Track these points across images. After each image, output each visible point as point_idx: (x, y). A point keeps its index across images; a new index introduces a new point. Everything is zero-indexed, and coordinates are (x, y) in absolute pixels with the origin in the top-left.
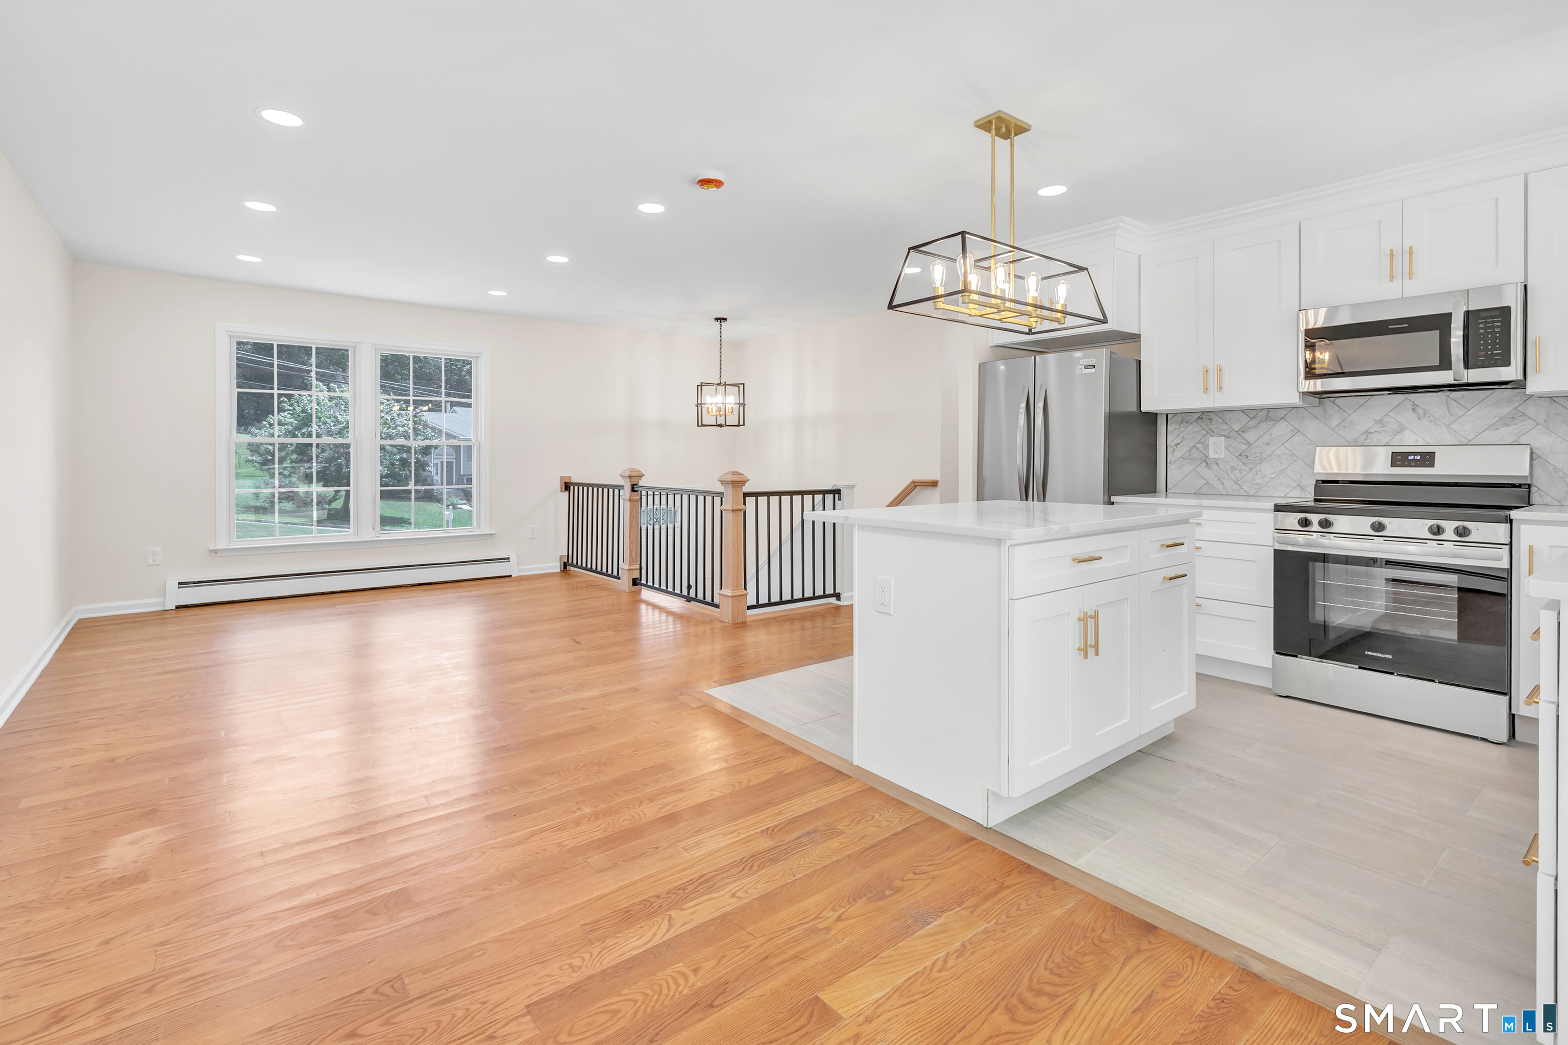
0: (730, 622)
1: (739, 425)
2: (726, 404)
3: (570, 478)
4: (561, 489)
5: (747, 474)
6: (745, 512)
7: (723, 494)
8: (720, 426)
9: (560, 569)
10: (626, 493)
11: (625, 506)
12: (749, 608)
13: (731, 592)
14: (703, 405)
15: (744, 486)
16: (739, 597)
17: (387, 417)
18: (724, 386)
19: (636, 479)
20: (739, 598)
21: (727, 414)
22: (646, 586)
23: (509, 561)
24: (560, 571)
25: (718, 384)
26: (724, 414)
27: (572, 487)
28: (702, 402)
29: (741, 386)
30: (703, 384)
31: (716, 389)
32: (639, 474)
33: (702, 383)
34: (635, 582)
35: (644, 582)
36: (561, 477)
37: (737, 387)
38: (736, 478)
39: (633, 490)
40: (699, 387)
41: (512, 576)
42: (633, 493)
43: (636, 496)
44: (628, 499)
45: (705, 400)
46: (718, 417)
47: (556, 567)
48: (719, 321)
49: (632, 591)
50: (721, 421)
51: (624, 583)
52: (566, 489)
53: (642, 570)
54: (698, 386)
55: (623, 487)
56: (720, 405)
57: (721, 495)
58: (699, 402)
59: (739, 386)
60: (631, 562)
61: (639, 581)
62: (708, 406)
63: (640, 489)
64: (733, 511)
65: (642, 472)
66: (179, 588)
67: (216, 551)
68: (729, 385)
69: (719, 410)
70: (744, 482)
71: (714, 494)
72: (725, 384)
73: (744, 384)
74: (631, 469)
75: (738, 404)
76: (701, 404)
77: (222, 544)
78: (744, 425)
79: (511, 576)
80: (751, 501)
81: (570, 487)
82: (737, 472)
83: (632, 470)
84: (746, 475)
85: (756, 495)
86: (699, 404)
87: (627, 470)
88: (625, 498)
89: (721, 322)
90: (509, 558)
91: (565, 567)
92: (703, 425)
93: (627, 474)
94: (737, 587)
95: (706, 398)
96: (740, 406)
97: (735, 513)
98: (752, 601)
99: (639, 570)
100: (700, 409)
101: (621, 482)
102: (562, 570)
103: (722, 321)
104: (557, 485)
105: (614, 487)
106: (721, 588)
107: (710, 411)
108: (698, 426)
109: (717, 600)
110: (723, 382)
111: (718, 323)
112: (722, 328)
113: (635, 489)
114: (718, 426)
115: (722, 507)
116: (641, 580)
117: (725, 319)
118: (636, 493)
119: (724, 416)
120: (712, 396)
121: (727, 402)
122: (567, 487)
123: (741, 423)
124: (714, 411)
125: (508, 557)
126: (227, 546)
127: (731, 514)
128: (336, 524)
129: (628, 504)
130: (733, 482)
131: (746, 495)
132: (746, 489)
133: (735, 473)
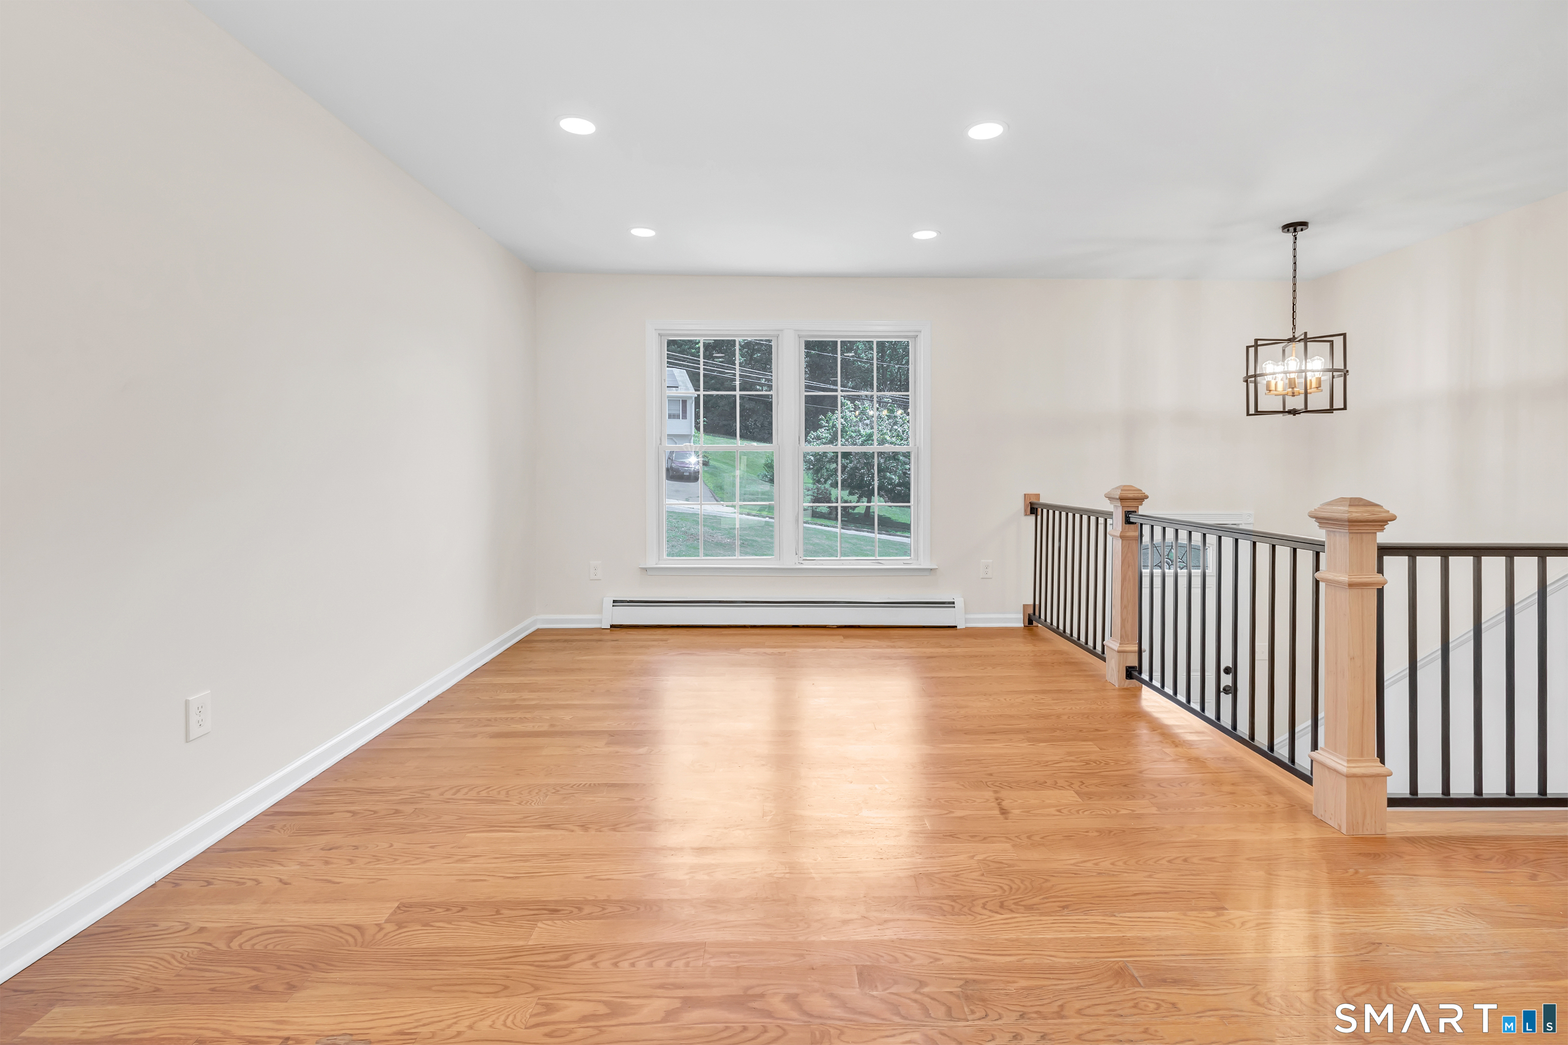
0: (1344, 830)
1: (1331, 410)
2: (1305, 371)
3: (1038, 496)
4: (1025, 511)
5: (1389, 506)
6: (1380, 592)
7: (1322, 545)
8: (1294, 412)
9: (1024, 623)
10: (1116, 524)
11: (1115, 546)
12: (1393, 802)
13: (1346, 764)
14: (1259, 379)
15: (1382, 530)
16: (1367, 780)
17: (899, 429)
18: (1302, 344)
19: (1134, 504)
20: (1369, 781)
21: (1309, 391)
22: (1149, 684)
23: (954, 607)
24: (1022, 625)
25: (1290, 340)
26: (1303, 391)
27: (1040, 510)
28: (1258, 372)
29: (1338, 341)
30: (1259, 343)
31: (1284, 351)
32: (1136, 495)
33: (1256, 340)
34: (1132, 673)
35: (1145, 676)
36: (1025, 495)
37: (1328, 344)
38: (1358, 513)
39: (1128, 521)
40: (1252, 350)
41: (958, 628)
42: (1128, 526)
43: (1133, 532)
44: (1119, 535)
45: (1262, 368)
46: (1287, 398)
47: (1017, 621)
48: (1291, 229)
49: (1125, 687)
50: (1296, 403)
51: (1113, 671)
52: (1032, 513)
53: (1144, 654)
54: (1248, 348)
55: (1110, 514)
56: (1293, 376)
57: (1317, 548)
58: (1251, 372)
59: (1332, 342)
60: (1123, 639)
61: (1136, 674)
62: (1268, 378)
63: (1139, 521)
64: (1351, 585)
65: (1144, 491)
66: (613, 606)
67: (646, 569)
68: (1315, 339)
69: (1292, 384)
70: (1381, 523)
71: (1296, 545)
72: (1306, 340)
73: (1344, 335)
74: (1124, 486)
75: (1329, 370)
76: (1255, 376)
77: (651, 563)
78: (1345, 408)
79: (956, 627)
80: (1396, 566)
81: (1037, 509)
82: (1360, 499)
83: (1124, 488)
84: (1386, 507)
85: (1412, 552)
86: (1251, 377)
87: (1117, 488)
88: (1116, 534)
89: (1295, 231)
90: (953, 603)
91: (1030, 622)
92: (1258, 413)
93: (1117, 494)
94: (1362, 756)
95: (1264, 366)
96: (1333, 377)
97: (1355, 591)
98: (1399, 786)
99: (1137, 655)
100: (1252, 386)
101: (1107, 506)
102: (1027, 625)
103: (1299, 228)
104: (1020, 505)
105: (1098, 514)
106: (1315, 746)
107: (1273, 388)
108: (1248, 414)
109: (1303, 761)
110: (1299, 334)
111: (1289, 236)
112: (1297, 241)
113: (1132, 520)
114: (1289, 412)
115: (1317, 575)
116: (1140, 673)
117: (1304, 224)
118: (1132, 526)
119: (1303, 396)
120: (1276, 362)
121: (1308, 368)
122: (1033, 509)
123: (1338, 403)
124: (1280, 388)
125: (953, 601)
126: (656, 564)
127: (1345, 595)
128: (858, 527)
129: (1119, 543)
130: (1353, 523)
131: (1385, 550)
132: (1385, 537)
133: (1356, 502)
